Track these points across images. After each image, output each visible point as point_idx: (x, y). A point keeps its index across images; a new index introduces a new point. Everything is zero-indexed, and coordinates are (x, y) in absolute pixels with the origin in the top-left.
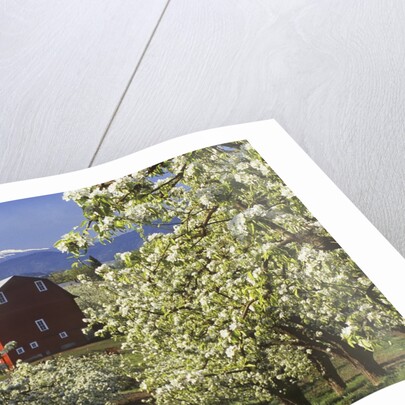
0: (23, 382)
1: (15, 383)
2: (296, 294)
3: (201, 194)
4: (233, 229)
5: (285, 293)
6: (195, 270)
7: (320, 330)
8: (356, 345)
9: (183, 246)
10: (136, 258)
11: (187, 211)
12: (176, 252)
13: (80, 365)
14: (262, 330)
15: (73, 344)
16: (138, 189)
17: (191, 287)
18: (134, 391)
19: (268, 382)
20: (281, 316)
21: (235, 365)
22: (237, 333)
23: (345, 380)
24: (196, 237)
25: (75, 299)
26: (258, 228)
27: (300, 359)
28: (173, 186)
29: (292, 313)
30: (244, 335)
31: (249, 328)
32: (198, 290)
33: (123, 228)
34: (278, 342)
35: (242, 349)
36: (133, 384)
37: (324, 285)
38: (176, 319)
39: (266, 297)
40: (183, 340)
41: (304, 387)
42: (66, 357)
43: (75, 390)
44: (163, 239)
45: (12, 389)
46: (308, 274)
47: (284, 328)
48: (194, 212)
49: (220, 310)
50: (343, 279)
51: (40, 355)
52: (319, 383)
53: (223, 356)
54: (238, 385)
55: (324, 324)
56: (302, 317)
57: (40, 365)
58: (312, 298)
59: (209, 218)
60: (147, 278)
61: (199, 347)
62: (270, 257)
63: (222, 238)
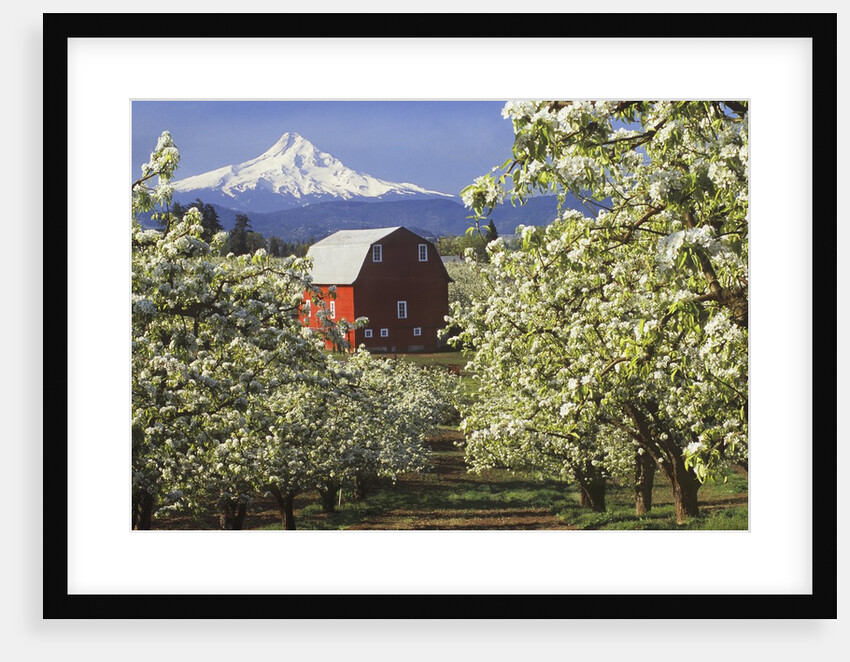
0: (356, 373)
1: (348, 370)
2: (673, 375)
3: (658, 177)
4: (661, 251)
5: (663, 369)
6: (588, 285)
7: (668, 433)
8: (691, 469)
9: (594, 244)
10: (537, 239)
11: (627, 196)
12: (582, 248)
13: (417, 377)
14: (611, 400)
15: (421, 347)
16: (592, 130)
17: (572, 306)
18: (452, 428)
19: (581, 462)
20: (641, 394)
21: (562, 427)
22: (586, 389)
23: (654, 501)
24: (615, 239)
25: (450, 284)
26: (690, 263)
27: (627, 455)
28: (633, 147)
29: (654, 398)
30: (591, 396)
31: (600, 390)
32: (576, 314)
33: (545, 186)
34: (618, 422)
35: (579, 411)
36: (456, 419)
37: (708, 377)
38: (536, 343)
39: (640, 362)
40: (528, 374)
41: (611, 487)
42: (408, 362)
43: (399, 407)
44: (580, 223)
45: (343, 375)
46: (701, 355)
47: (634, 410)
48: (634, 201)
49: (584, 353)
50: (732, 376)
51: (385, 349)
52: (627, 491)
53: (556, 411)
54: (551, 453)
55: (676, 428)
56: (660, 407)
57: (380, 361)
58: (685, 389)
59: (645, 219)
60: (535, 273)
61: (539, 390)
62: (677, 312)
63: (643, 257)
